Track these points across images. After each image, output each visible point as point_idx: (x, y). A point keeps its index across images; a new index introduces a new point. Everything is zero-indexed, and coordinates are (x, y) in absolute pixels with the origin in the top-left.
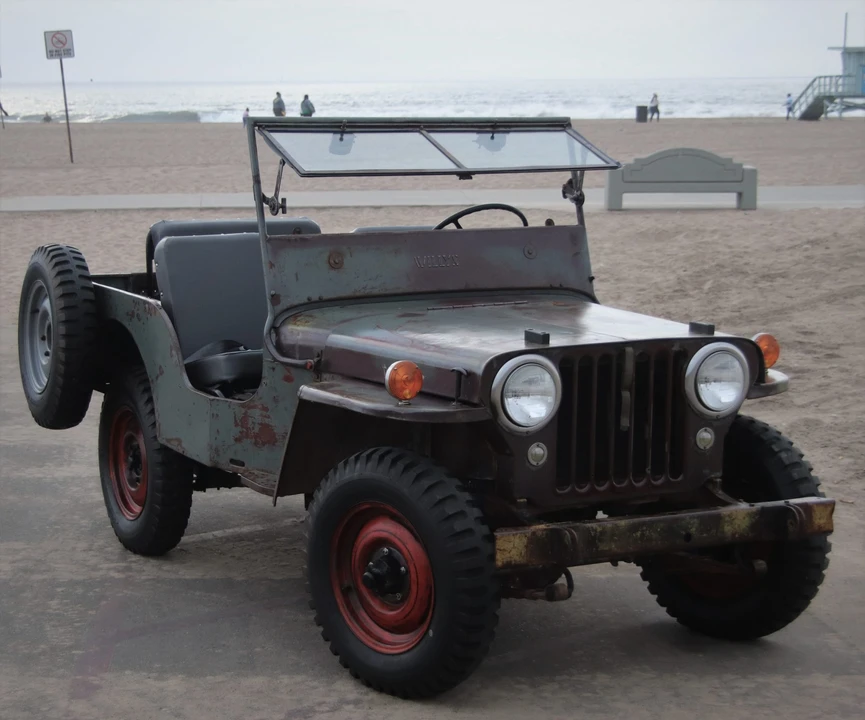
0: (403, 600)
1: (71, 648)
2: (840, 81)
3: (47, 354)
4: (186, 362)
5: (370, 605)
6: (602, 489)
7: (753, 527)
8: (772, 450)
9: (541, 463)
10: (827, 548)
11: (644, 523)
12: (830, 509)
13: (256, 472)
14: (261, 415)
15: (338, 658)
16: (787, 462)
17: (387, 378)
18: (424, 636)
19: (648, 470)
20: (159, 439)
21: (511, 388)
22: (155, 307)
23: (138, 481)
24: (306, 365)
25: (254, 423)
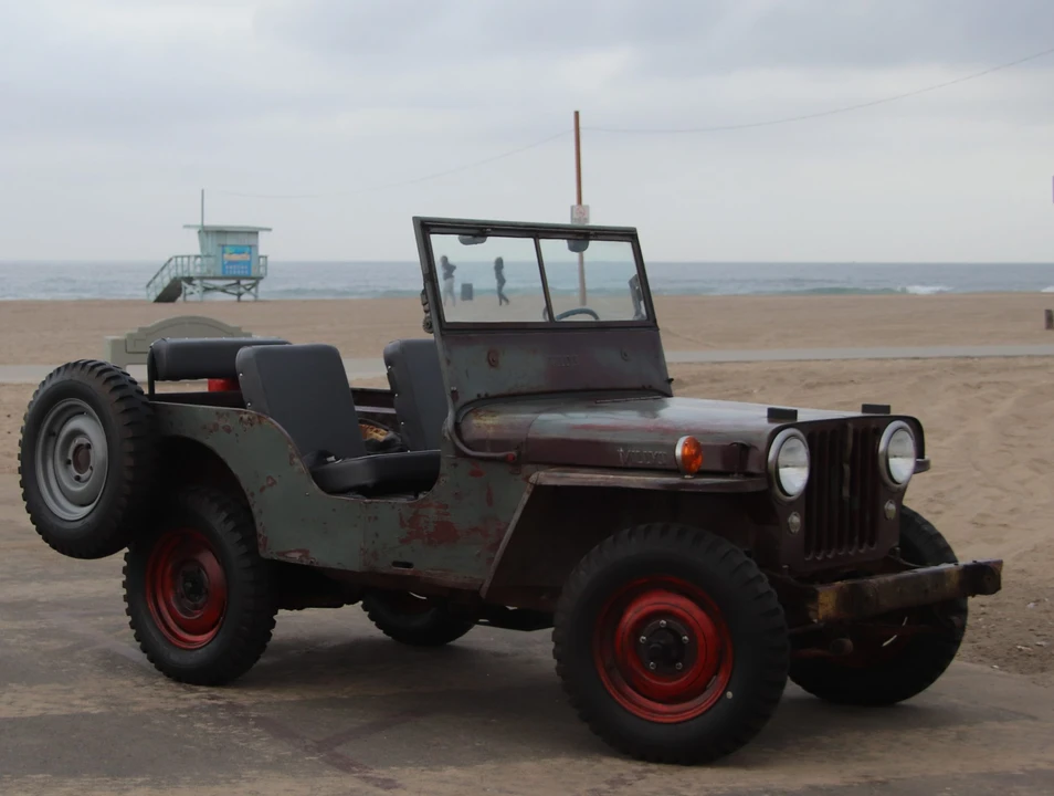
0: (685, 669)
2: (199, 260)
3: (78, 478)
6: (830, 557)
11: (901, 579)
14: (438, 513)
17: (678, 452)
18: (719, 698)
19: (856, 539)
20: (264, 554)
21: (782, 460)
22: (259, 417)
23: (196, 607)
24: (507, 455)
25: (427, 522)
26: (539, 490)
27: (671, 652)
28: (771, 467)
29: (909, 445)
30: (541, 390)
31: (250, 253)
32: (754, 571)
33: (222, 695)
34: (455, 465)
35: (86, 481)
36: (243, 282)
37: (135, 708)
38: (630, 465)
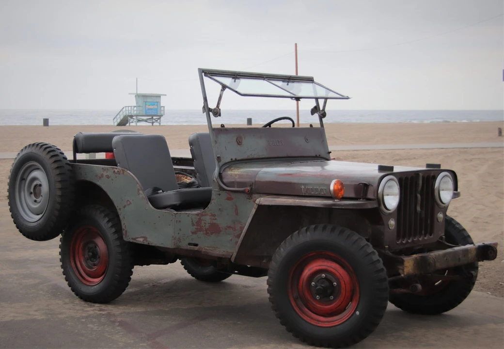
0: (335, 299)
2: (135, 109)
3: (35, 201)
5: (313, 304)
6: (409, 241)
9: (393, 228)
11: (447, 253)
13: (207, 248)
14: (211, 219)
15: (291, 333)
17: (332, 188)
18: (352, 315)
19: (423, 232)
20: (125, 239)
21: (386, 192)
22: (123, 170)
23: (94, 265)
24: (245, 190)
25: (205, 223)
26: (260, 207)
27: (328, 291)
28: (380, 196)
29: (450, 184)
30: (264, 157)
31: (157, 105)
32: (371, 249)
33: (106, 308)
34: (220, 194)
35: (39, 202)
36: (154, 118)
37: (60, 316)
38: (307, 194)
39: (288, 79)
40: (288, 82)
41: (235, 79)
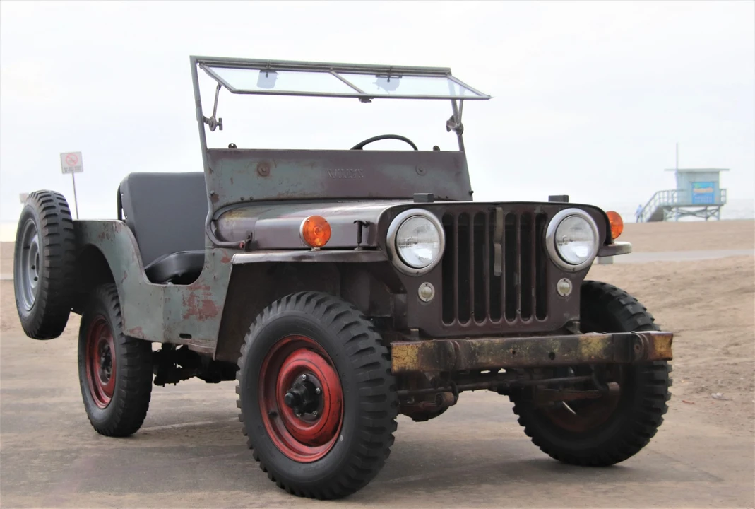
0: (318, 416)
1: (48, 482)
2: (676, 195)
3: (36, 279)
4: (147, 267)
5: (292, 424)
6: (481, 324)
7: (606, 350)
8: (620, 302)
9: (430, 300)
10: (667, 369)
11: (515, 342)
12: (668, 340)
13: (201, 341)
14: (204, 294)
15: (266, 474)
16: (633, 312)
17: (301, 229)
18: (336, 442)
19: (518, 312)
20: (125, 332)
21: (401, 239)
22: (120, 225)
23: (109, 377)
24: (239, 245)
25: (198, 301)
28: (391, 242)
30: (315, 196)
31: (713, 188)
34: (213, 254)
36: (709, 208)
39: (387, 71)
40: (389, 77)
41: (267, 72)
